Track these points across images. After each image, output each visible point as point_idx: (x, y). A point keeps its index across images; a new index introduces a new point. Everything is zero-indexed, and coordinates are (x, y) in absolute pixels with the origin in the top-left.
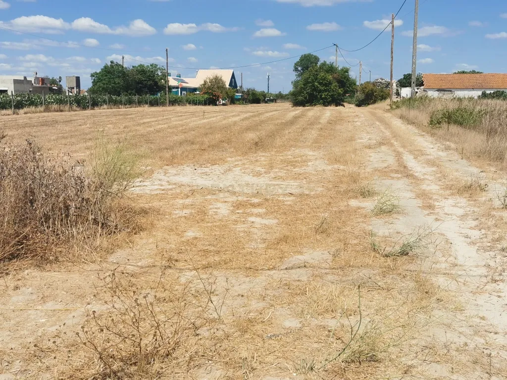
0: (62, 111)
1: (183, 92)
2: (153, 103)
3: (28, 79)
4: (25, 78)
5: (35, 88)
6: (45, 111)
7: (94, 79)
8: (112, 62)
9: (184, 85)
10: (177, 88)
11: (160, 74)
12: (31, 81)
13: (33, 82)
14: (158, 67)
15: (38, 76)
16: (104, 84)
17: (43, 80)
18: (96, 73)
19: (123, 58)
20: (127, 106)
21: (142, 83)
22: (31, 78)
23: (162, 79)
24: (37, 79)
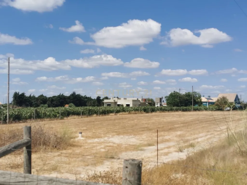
0: (136, 114)
1: (210, 104)
2: (184, 110)
3: (139, 99)
4: (138, 99)
5: (141, 103)
6: (128, 114)
7: (166, 99)
8: (174, 92)
9: (210, 101)
10: (206, 102)
11: (198, 96)
12: (140, 100)
13: (141, 101)
14: (197, 93)
15: (143, 98)
16: (170, 101)
17: (145, 100)
18: (167, 96)
19: (180, 89)
20: (169, 112)
21: (188, 101)
22: (140, 99)
23: (198, 98)
24: (142, 99)
